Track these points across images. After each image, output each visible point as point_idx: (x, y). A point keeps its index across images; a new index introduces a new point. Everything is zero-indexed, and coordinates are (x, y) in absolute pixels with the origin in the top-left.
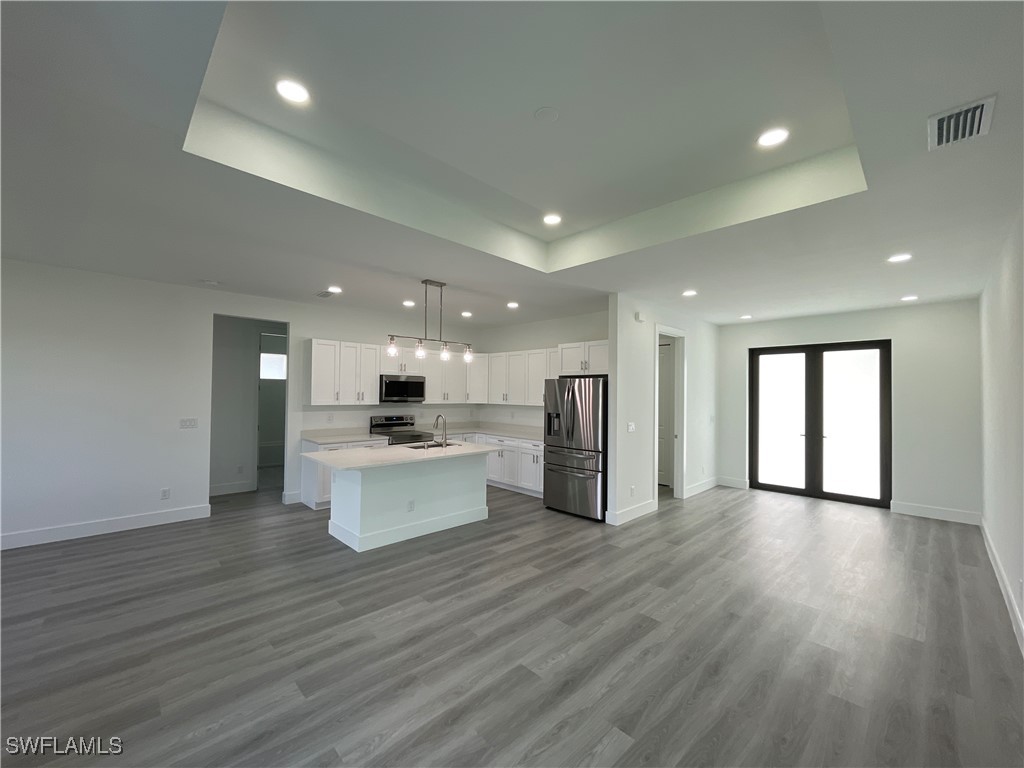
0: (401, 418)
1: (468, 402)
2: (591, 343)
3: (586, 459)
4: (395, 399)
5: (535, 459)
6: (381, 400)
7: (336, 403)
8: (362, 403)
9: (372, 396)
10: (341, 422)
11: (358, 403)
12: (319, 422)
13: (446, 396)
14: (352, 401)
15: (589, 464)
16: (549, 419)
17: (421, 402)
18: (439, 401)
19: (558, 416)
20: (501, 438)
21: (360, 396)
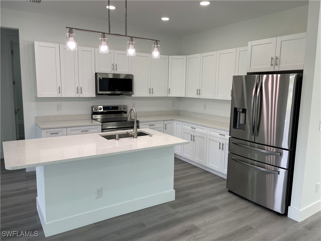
0: (116, 108)
1: (169, 96)
2: (284, 38)
3: (267, 154)
4: (108, 92)
5: (221, 146)
6: (97, 94)
7: (59, 96)
8: (81, 96)
9: (89, 91)
10: (68, 110)
11: (77, 96)
12: (51, 110)
13: (151, 91)
14: (73, 94)
15: (270, 159)
16: (235, 113)
17: (130, 95)
18: (146, 94)
19: (244, 111)
20: (194, 126)
21: (79, 90)
